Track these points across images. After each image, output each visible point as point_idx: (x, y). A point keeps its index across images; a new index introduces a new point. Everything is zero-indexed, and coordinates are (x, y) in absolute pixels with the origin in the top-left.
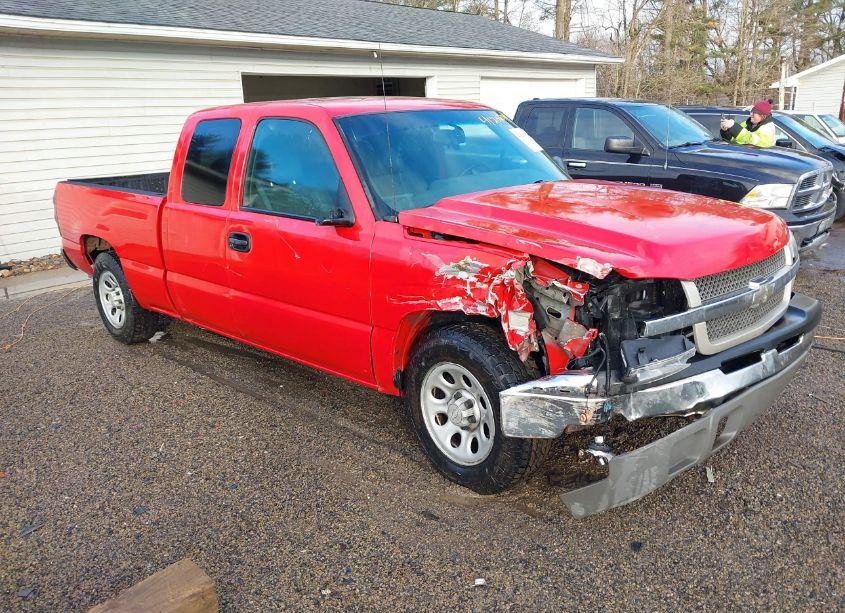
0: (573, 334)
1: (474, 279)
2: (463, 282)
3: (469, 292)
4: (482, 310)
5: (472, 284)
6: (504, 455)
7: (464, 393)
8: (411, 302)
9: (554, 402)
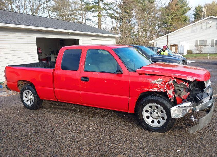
0: (184, 94)
1: (160, 84)
2: (157, 84)
3: (159, 87)
4: (162, 90)
5: (160, 85)
6: (170, 123)
7: (155, 110)
8: (142, 90)
9: (183, 109)
